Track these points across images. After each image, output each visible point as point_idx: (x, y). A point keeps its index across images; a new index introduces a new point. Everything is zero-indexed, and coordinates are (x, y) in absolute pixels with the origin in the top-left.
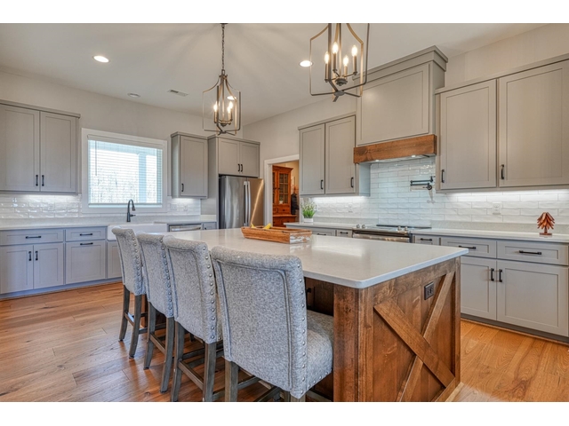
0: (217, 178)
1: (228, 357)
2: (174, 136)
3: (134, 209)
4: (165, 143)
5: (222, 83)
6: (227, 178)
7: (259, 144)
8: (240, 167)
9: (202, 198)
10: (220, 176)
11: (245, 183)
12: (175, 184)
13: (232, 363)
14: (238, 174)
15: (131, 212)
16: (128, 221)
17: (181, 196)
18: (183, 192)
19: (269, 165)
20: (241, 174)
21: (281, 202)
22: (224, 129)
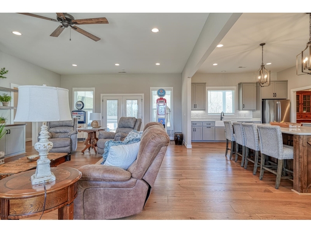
0: (261, 101)
1: (262, 152)
2: (239, 84)
3: (223, 115)
4: (236, 88)
5: (262, 68)
6: (267, 101)
7: (287, 81)
8: (275, 95)
9: (253, 111)
10: (263, 100)
11: (277, 103)
12: (240, 104)
13: (263, 154)
14: (273, 98)
15: (222, 116)
16: (221, 120)
17: (243, 110)
18: (244, 108)
19: (294, 92)
20: (275, 98)
21: (305, 112)
22: (263, 85)
